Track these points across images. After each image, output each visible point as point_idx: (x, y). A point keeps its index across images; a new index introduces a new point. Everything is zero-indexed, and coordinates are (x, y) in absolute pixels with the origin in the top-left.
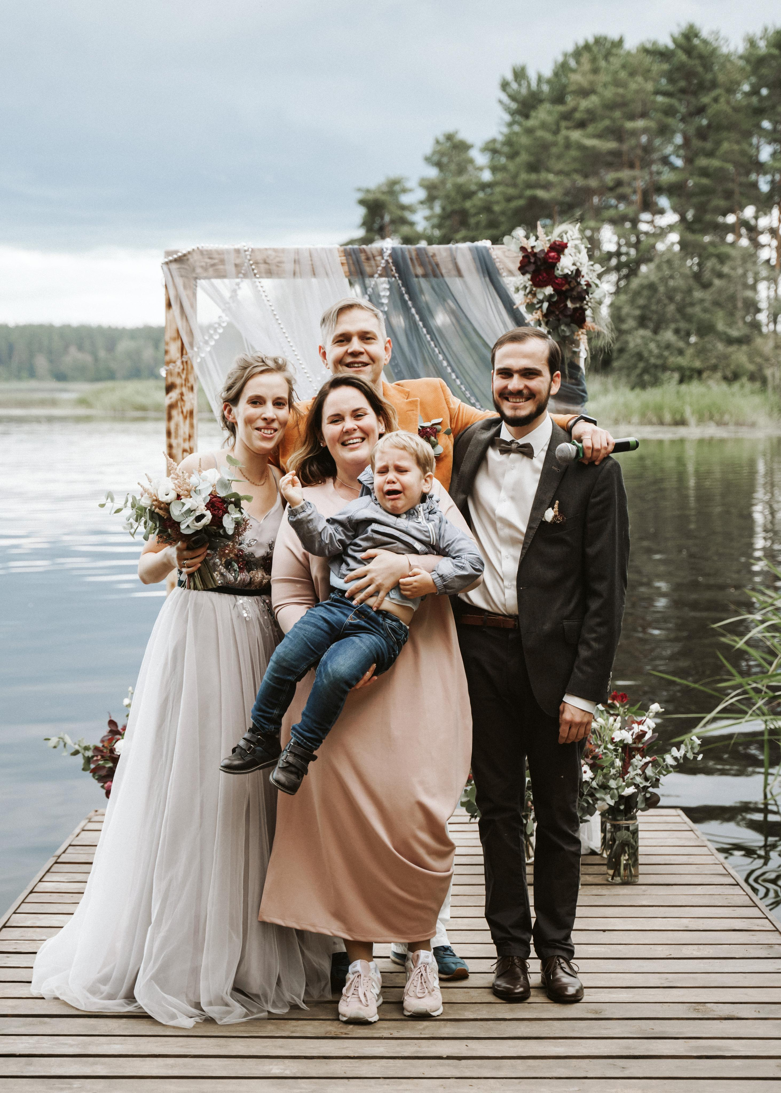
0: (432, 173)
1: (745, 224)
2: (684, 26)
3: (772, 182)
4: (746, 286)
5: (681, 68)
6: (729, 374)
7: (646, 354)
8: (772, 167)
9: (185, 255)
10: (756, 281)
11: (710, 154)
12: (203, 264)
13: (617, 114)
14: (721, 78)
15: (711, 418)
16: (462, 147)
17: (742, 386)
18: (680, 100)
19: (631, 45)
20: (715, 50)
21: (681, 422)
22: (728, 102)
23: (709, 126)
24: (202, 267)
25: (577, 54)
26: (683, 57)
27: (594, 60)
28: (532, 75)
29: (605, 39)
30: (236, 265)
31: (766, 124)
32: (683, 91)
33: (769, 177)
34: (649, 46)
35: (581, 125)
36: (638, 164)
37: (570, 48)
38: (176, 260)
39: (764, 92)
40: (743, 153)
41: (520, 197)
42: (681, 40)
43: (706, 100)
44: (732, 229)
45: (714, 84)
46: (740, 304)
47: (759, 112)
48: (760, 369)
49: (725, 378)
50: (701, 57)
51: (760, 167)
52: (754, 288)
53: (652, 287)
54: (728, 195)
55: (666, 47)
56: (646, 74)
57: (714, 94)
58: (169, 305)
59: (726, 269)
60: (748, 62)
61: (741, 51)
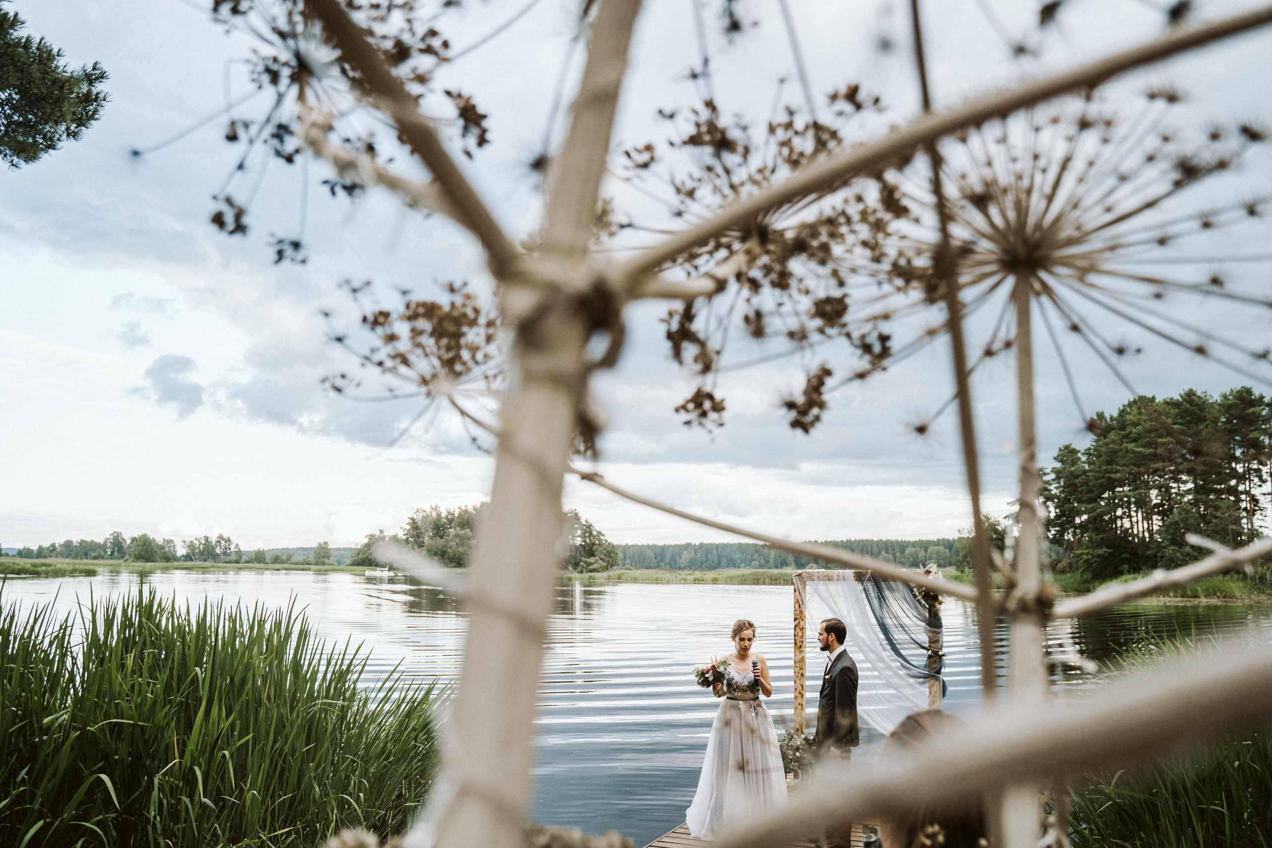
0: (1058, 465)
2: (1186, 389)
5: (1186, 411)
7: (1175, 559)
13: (1153, 435)
14: (1209, 415)
15: (1215, 594)
16: (1075, 452)
18: (1188, 427)
19: (1159, 399)
20: (1205, 401)
21: (1196, 596)
25: (1130, 405)
26: (1188, 406)
27: (1139, 408)
28: (1107, 416)
29: (1146, 397)
31: (1237, 438)
32: (1189, 422)
33: (1242, 465)
34: (1168, 400)
35: (1135, 440)
36: (1167, 460)
37: (1126, 403)
39: (1235, 421)
41: (1103, 478)
44: (1221, 492)
45: (1206, 419)
47: (1233, 432)
50: (1197, 405)
51: (1237, 460)
53: (1176, 523)
54: (1219, 474)
55: (1178, 401)
56: (1167, 415)
57: (1206, 423)
58: (795, 591)
59: (1218, 514)
60: (1224, 407)
61: (1219, 401)
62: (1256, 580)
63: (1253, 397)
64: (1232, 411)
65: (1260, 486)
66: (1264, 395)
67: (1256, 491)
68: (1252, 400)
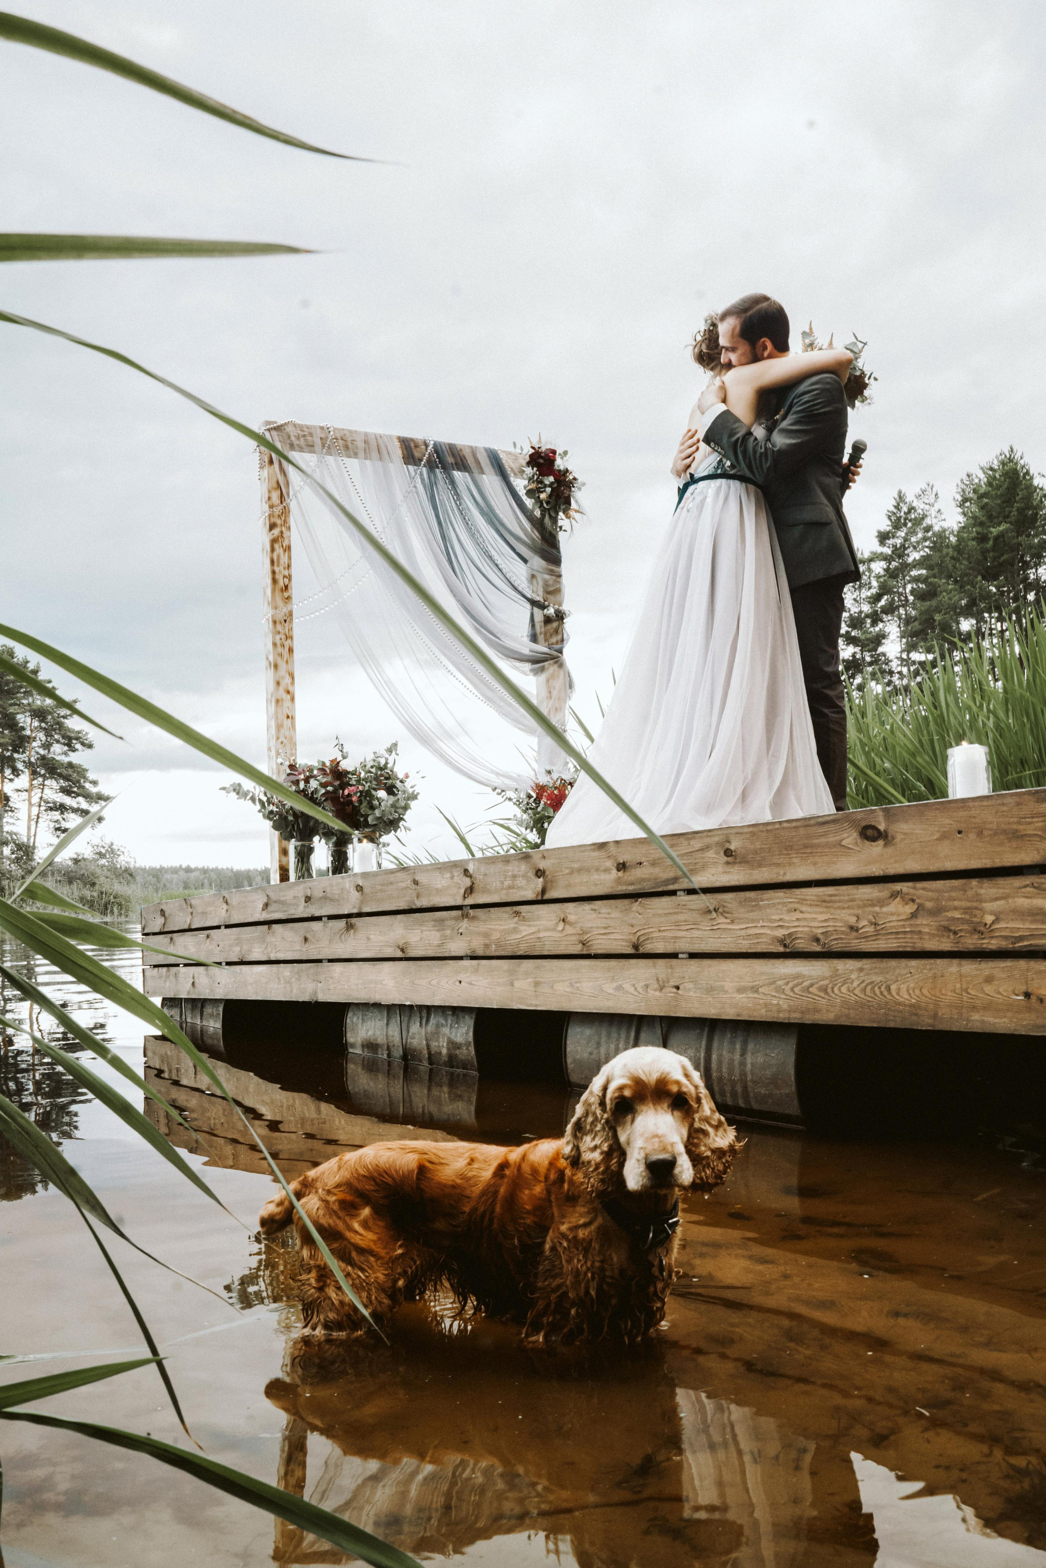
12: (295, 435)
63: (14, 660)
65: (11, 780)
66: (29, 659)
67: (8, 788)
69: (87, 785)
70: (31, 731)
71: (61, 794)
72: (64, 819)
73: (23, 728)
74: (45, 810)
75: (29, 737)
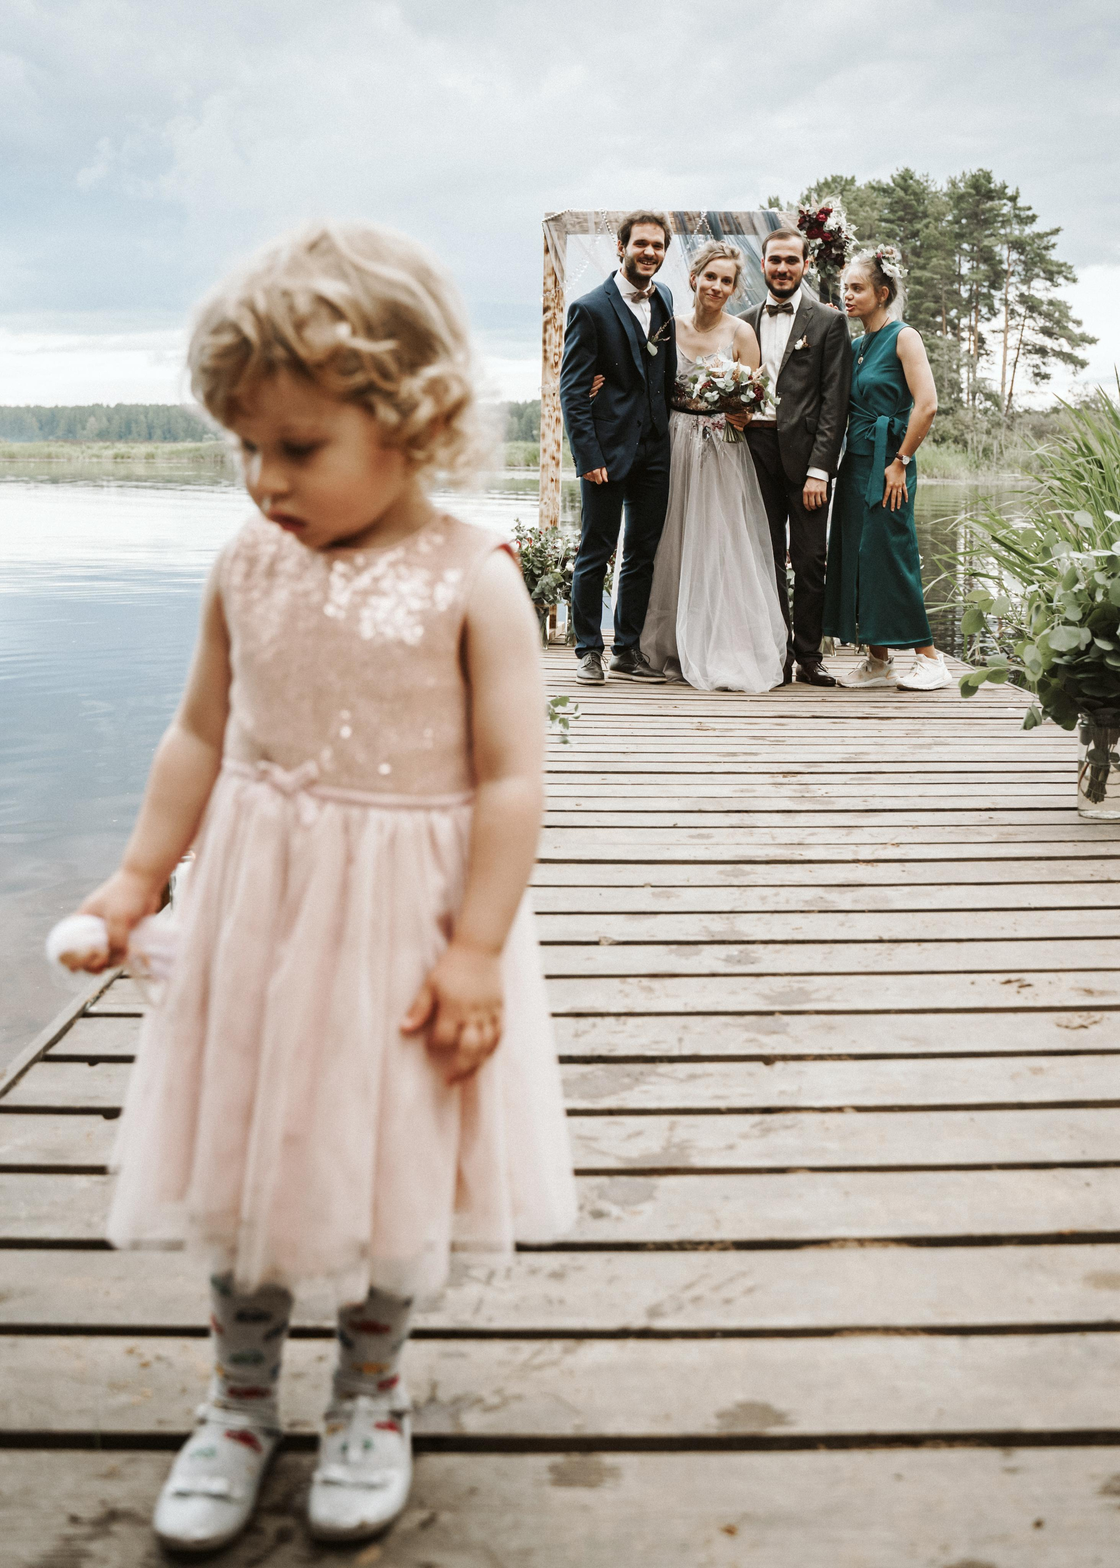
1: (950, 322)
2: (901, 170)
3: (971, 290)
4: (950, 369)
5: (899, 201)
6: (937, 437)
8: (970, 279)
9: (559, 216)
10: (958, 366)
11: (923, 267)
12: (572, 222)
14: (931, 210)
17: (948, 448)
18: (899, 226)
19: (861, 182)
20: (925, 188)
22: (936, 228)
23: (922, 246)
24: (571, 224)
25: (818, 188)
26: (901, 193)
28: (783, 202)
29: (841, 178)
30: (596, 223)
31: (965, 246)
32: (901, 219)
33: (968, 287)
34: (874, 184)
37: (814, 185)
38: (552, 219)
39: (964, 221)
40: (949, 268)
42: (899, 180)
43: (918, 226)
44: (940, 326)
45: (925, 215)
46: (946, 384)
47: (960, 236)
48: (962, 435)
49: (935, 441)
50: (915, 194)
51: (960, 278)
52: (957, 371)
54: (937, 299)
55: (888, 185)
56: (872, 205)
57: (925, 221)
58: (547, 251)
60: (951, 198)
61: (945, 190)
62: (978, 453)
63: (992, 186)
64: (964, 205)
65: (988, 320)
66: (1007, 184)
67: (983, 328)
68: (991, 191)
69: (1071, 325)
70: (1009, 265)
71: (1041, 335)
72: (1044, 363)
73: (1001, 262)
74: (1024, 354)
75: (1006, 272)
